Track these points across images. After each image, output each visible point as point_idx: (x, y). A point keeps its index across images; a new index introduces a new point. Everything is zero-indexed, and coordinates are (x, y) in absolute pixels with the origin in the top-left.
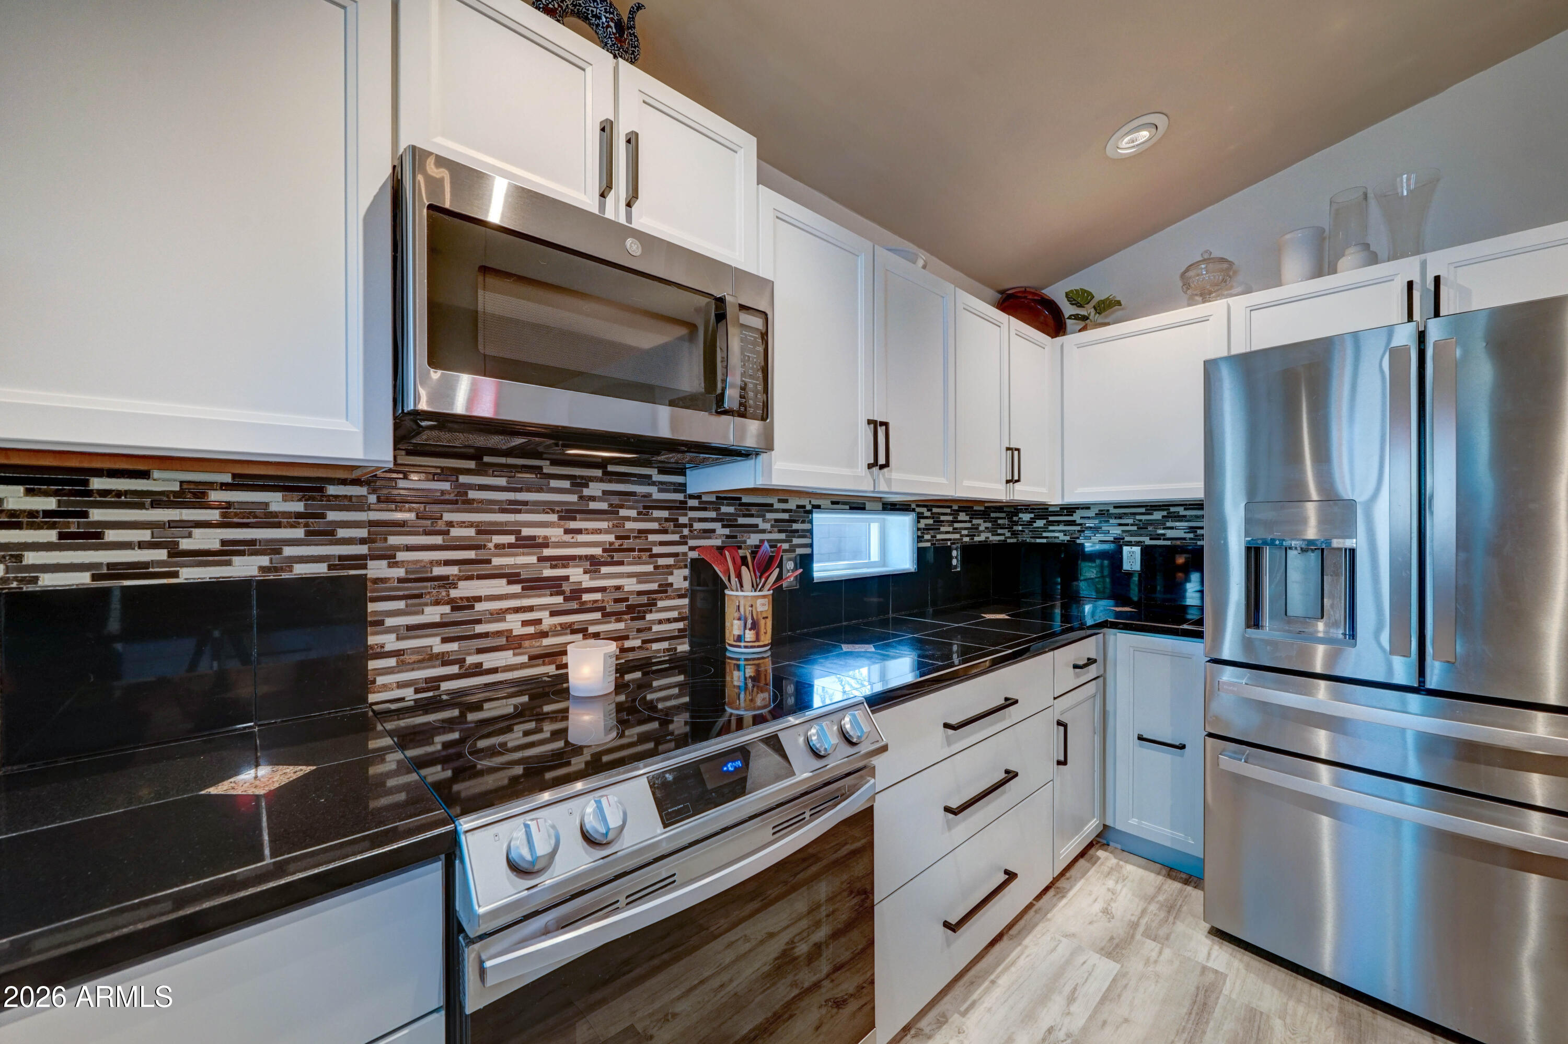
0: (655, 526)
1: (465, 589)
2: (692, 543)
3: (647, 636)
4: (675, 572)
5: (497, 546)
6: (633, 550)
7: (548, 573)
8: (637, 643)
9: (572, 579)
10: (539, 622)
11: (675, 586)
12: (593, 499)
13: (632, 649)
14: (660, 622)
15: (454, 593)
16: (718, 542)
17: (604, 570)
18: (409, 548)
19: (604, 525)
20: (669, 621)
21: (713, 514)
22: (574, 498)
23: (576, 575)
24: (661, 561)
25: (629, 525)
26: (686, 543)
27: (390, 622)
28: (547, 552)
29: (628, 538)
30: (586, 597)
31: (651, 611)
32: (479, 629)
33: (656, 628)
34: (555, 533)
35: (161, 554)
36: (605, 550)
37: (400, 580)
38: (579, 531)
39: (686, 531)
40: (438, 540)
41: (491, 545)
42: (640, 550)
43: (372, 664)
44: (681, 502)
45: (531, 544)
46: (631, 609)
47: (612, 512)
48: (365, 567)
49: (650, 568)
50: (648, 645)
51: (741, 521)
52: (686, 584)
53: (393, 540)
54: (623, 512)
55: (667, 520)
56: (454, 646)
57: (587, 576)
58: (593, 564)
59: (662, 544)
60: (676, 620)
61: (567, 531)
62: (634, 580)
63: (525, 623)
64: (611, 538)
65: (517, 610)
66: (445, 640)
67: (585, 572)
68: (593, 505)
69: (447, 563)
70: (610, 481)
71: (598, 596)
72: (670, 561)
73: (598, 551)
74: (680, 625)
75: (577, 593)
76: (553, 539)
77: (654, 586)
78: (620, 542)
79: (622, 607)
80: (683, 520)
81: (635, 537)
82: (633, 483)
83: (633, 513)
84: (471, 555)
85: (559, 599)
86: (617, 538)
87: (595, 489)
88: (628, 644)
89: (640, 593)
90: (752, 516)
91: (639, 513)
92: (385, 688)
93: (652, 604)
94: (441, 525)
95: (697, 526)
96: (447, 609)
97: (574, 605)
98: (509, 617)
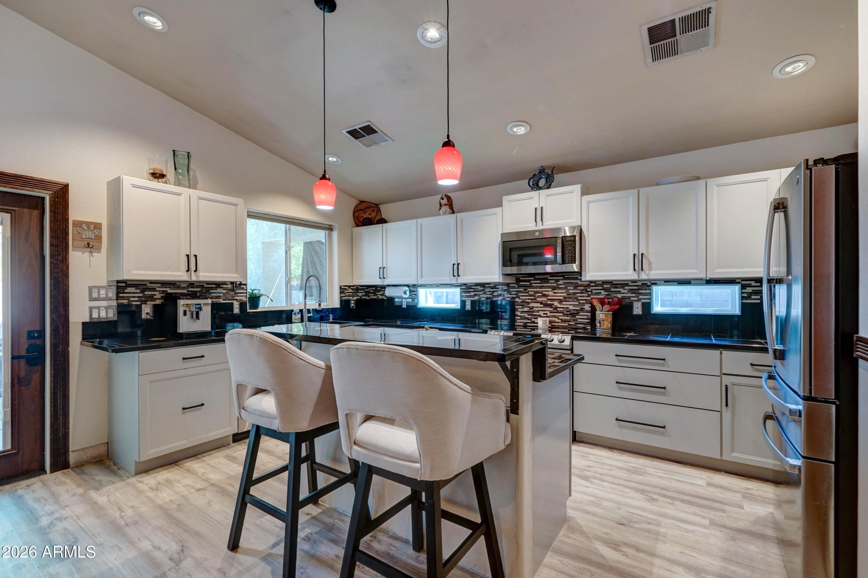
0: (579, 291)
1: (532, 305)
2: (592, 296)
3: (576, 322)
4: (586, 305)
5: (538, 296)
6: (572, 298)
7: (549, 302)
8: (573, 323)
9: (555, 305)
10: (547, 314)
11: (586, 309)
12: (561, 285)
13: (572, 325)
14: (581, 319)
15: (530, 305)
16: (603, 297)
17: (564, 303)
18: (522, 296)
19: (563, 291)
20: (583, 319)
21: (601, 288)
22: (555, 285)
23: (556, 303)
24: (581, 302)
25: (571, 291)
26: (590, 297)
27: (519, 310)
28: (549, 298)
29: (570, 295)
30: (558, 309)
31: (578, 315)
32: (534, 314)
33: (579, 320)
34: (551, 293)
35: (491, 296)
36: (563, 298)
37: (521, 302)
38: (557, 293)
39: (590, 293)
40: (527, 294)
41: (537, 296)
42: (574, 298)
43: (516, 318)
44: (588, 284)
45: (544, 295)
46: (571, 314)
47: (565, 288)
48: (515, 299)
49: (577, 303)
50: (577, 325)
51: (612, 290)
52: (590, 309)
53: (520, 294)
54: (569, 288)
55: (583, 290)
56: (530, 316)
57: (559, 304)
58: (560, 301)
59: (581, 296)
60: (586, 319)
61: (554, 293)
62: (572, 306)
63: (544, 314)
64: (565, 295)
65: (542, 310)
66: (528, 315)
67: (558, 303)
68: (560, 286)
69: (529, 299)
70: (565, 280)
71: (562, 309)
72: (584, 302)
73: (562, 298)
74: (588, 321)
75: (556, 308)
76: (550, 295)
77: (579, 308)
78: (568, 296)
79: (569, 313)
80: (588, 290)
81: (573, 295)
82: (572, 280)
83: (572, 288)
84: (533, 298)
85: (552, 309)
86: (567, 295)
87: (561, 282)
88: (570, 323)
89: (574, 310)
90: (618, 288)
91: (574, 288)
92: (518, 322)
93: (578, 314)
94: (527, 292)
95: (594, 291)
96: (528, 309)
97: (556, 311)
98: (540, 312)
